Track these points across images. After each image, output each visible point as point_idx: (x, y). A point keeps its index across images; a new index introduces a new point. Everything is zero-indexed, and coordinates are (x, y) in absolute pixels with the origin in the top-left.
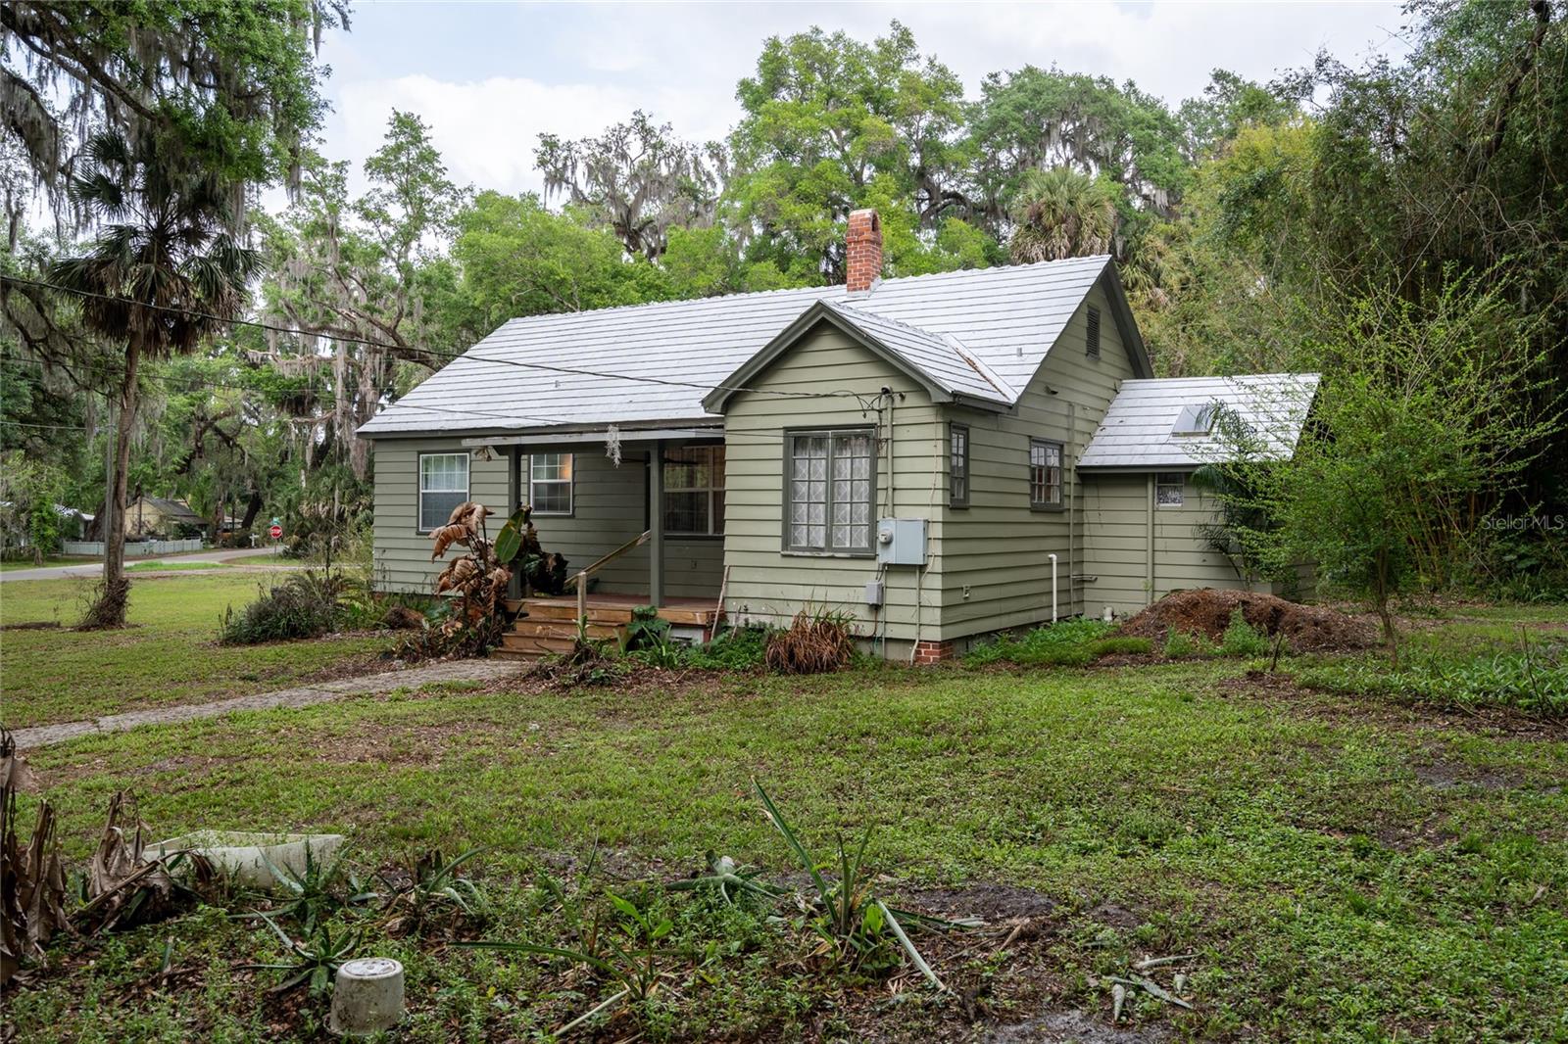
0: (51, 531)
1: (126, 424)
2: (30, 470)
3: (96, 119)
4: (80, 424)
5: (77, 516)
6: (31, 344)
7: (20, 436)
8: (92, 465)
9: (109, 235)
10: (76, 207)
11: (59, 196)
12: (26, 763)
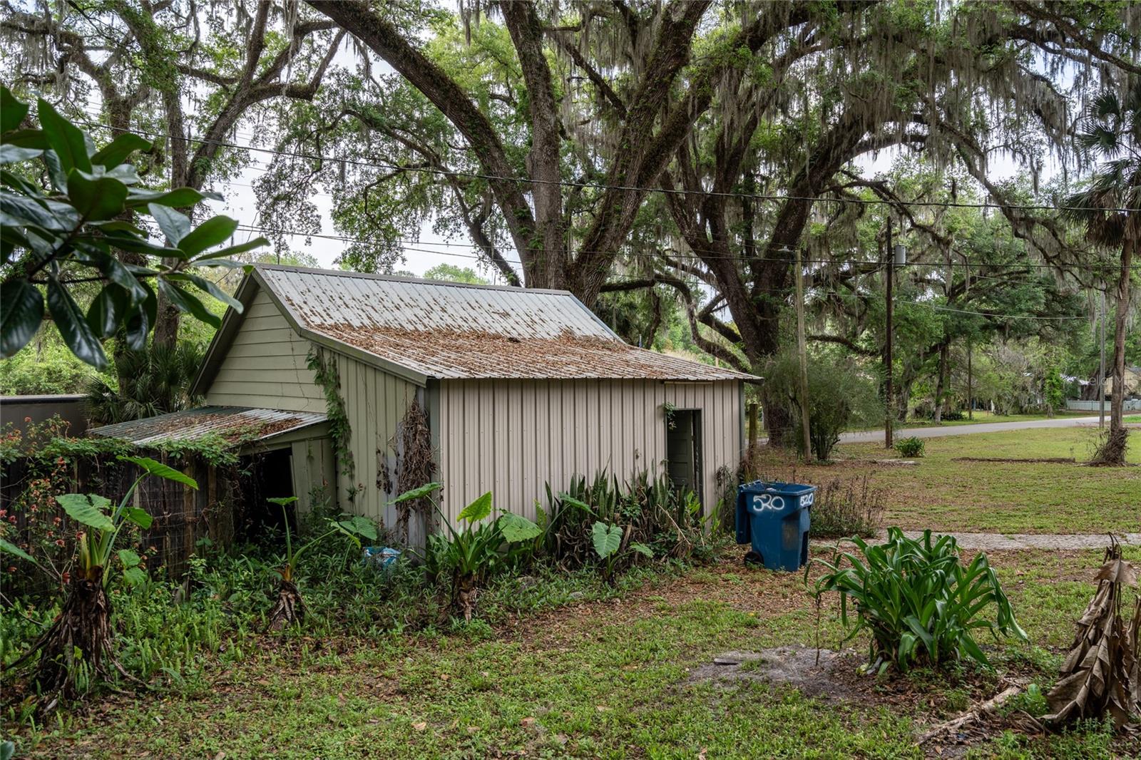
0: (1058, 393)
1: (1122, 311)
2: (1043, 350)
3: (1094, 88)
4: (1079, 315)
5: (1076, 381)
6: (1048, 260)
7: (1037, 326)
8: (1088, 342)
9: (1108, 170)
10: (1079, 156)
11: (1066, 151)
12: (1130, 566)
